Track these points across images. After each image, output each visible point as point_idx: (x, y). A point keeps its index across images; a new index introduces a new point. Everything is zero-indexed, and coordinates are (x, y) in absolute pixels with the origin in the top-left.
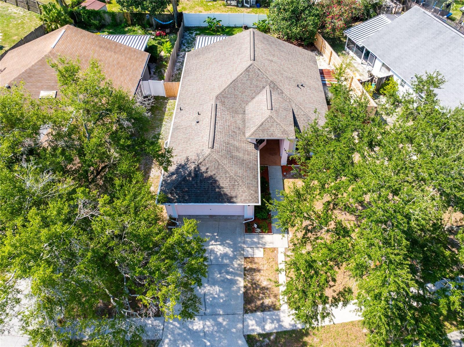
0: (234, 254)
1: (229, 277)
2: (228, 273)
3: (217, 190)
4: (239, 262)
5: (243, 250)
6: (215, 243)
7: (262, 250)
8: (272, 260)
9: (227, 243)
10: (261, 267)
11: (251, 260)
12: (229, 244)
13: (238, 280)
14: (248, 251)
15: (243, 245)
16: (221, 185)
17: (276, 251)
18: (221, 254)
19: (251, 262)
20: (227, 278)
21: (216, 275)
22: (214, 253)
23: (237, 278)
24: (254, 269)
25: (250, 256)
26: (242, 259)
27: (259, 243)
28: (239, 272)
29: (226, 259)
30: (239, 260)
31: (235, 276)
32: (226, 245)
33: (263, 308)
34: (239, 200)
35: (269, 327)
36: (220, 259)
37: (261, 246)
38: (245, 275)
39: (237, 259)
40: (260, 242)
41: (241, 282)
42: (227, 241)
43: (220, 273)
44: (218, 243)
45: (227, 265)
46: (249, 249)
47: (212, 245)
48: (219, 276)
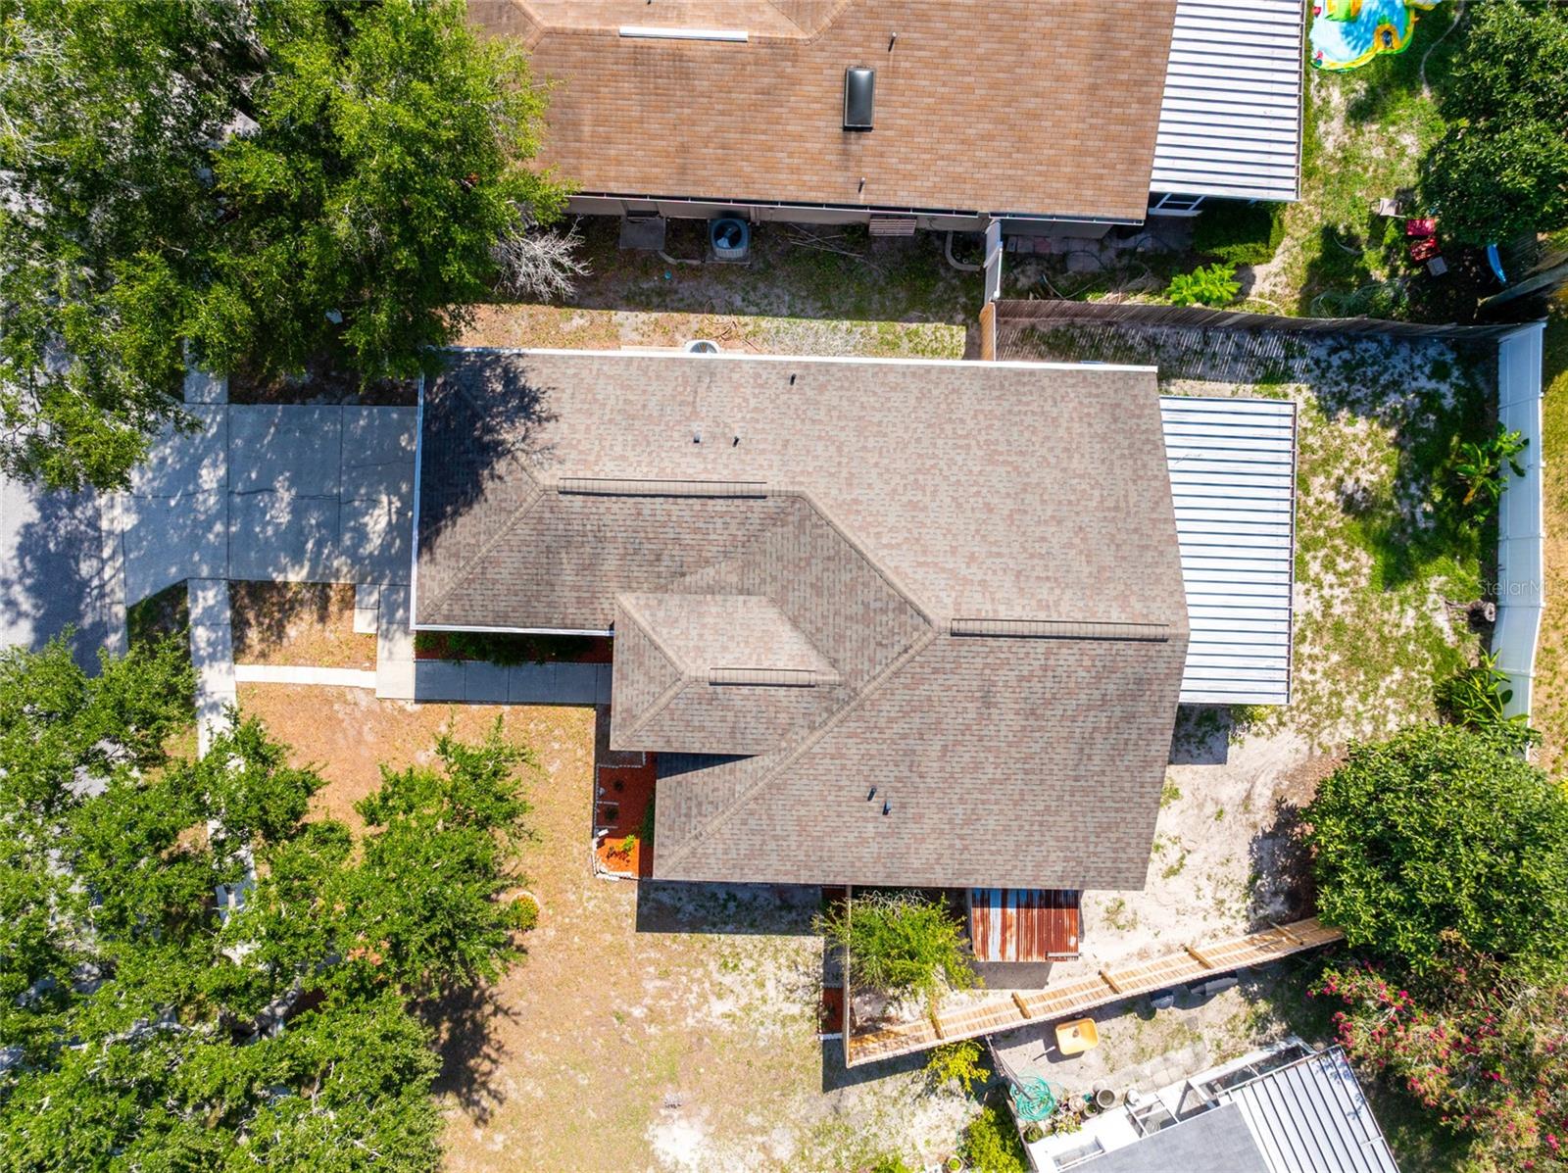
0: (365, 559)
1: (310, 545)
2: (320, 544)
4: (345, 569)
5: (374, 582)
6: (393, 510)
7: (372, 630)
8: (347, 653)
9: (393, 540)
10: (330, 626)
11: (347, 604)
12: (391, 545)
13: (302, 567)
14: (370, 593)
15: (386, 582)
16: (460, 521)
17: (367, 664)
18: (366, 525)
19: (343, 600)
20: (307, 542)
21: (316, 515)
22: (368, 509)
23: (307, 564)
24: (326, 608)
25: (357, 598)
26: (353, 578)
27: (390, 623)
28: (320, 570)
29: (352, 538)
30: (349, 572)
31: (310, 560)
32: (388, 538)
33: (239, 625)
34: (425, 570)
35: (201, 634)
36: (352, 523)
37: (384, 627)
38: (314, 585)
39: (353, 565)
40: (395, 626)
41: (296, 576)
42: (398, 542)
43: (318, 525)
44: (394, 518)
45: (337, 540)
46: (375, 596)
47: (390, 503)
48: (313, 522)
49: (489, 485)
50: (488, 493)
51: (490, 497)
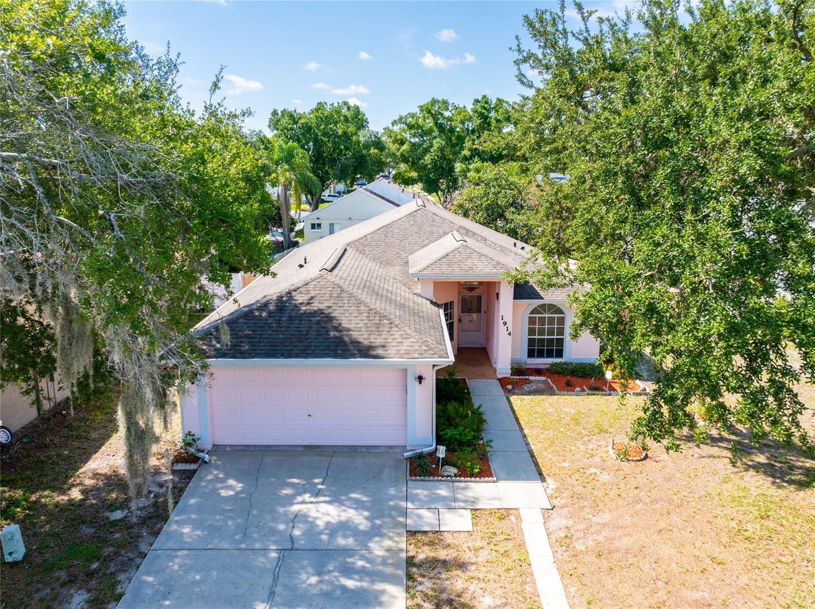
0: (373, 524)
1: (350, 583)
2: (348, 571)
3: (332, 334)
4: (388, 543)
5: (406, 515)
6: (313, 499)
7: (468, 514)
8: (502, 537)
9: (350, 499)
10: (467, 556)
11: (435, 537)
12: (357, 501)
13: (383, 592)
14: (419, 516)
15: (403, 504)
16: (345, 324)
17: (512, 518)
18: (328, 523)
19: (431, 544)
20: (344, 589)
21: (303, 576)
22: (306, 522)
23: (380, 586)
24: (444, 562)
25: (426, 529)
26: (399, 535)
27: (455, 500)
28: (389, 570)
29: (345, 536)
30: (391, 538)
31: (373, 582)
32: (348, 503)
36: (324, 537)
37: (462, 504)
38: (410, 577)
39: (382, 536)
40: (459, 496)
41: (398, 599)
42: (353, 495)
43: (319, 573)
44: (322, 499)
45: (347, 551)
46: (423, 512)
47: (303, 502)
48: (314, 580)
49: (316, 306)
50: (321, 306)
51: (326, 304)
